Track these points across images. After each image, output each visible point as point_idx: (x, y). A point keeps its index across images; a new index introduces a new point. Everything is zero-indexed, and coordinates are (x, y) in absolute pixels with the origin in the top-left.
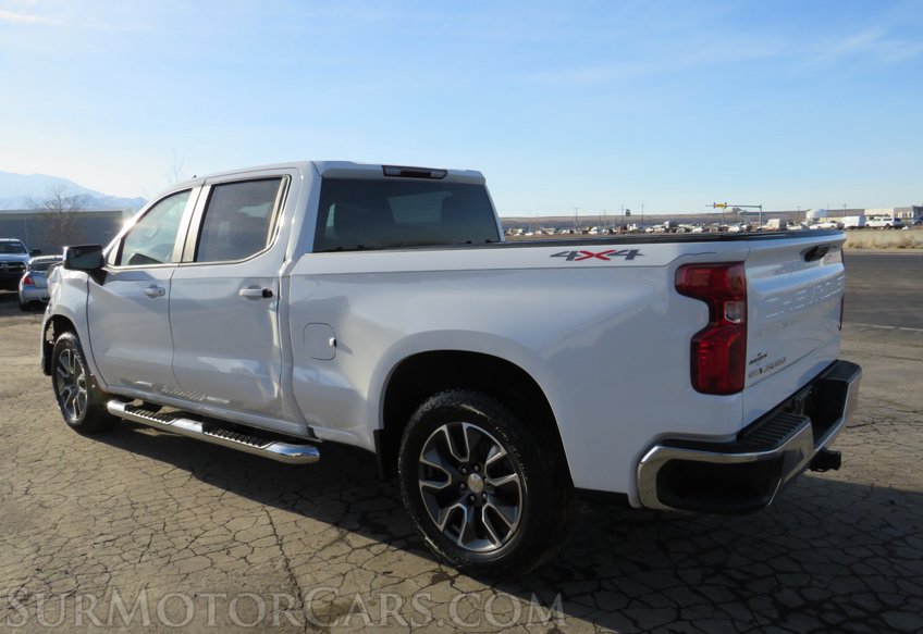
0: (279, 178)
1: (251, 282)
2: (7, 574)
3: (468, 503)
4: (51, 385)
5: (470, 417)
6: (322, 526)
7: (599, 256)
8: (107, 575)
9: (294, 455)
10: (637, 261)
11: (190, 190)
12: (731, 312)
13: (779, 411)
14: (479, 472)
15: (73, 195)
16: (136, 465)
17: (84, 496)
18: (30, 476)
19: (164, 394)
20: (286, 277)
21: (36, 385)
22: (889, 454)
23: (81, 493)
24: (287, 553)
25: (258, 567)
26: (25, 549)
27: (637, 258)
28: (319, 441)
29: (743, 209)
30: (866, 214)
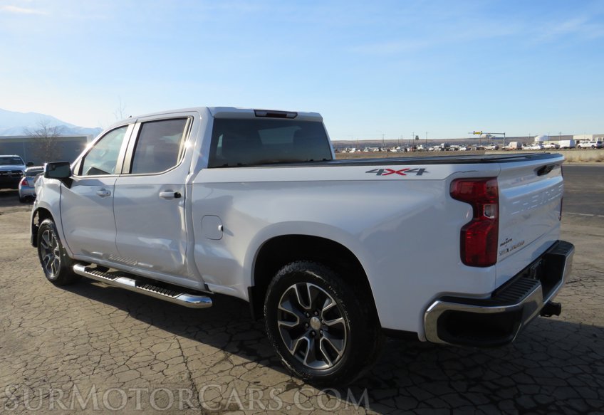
0: (186, 118)
1: (167, 188)
2: (5, 382)
3: (311, 336)
4: (37, 253)
5: (312, 280)
6: (214, 350)
7: (398, 172)
8: (71, 383)
9: (195, 302)
10: (424, 176)
11: (127, 126)
12: (489, 212)
13: (519, 276)
14: (318, 316)
15: (54, 126)
16: (92, 307)
17: (57, 329)
18: (22, 314)
19: (110, 260)
20: (190, 184)
21: (28, 252)
22: (592, 302)
23: (56, 326)
24: (190, 369)
25: (171, 378)
26: (18, 365)
27: (424, 174)
28: (212, 293)
29: (493, 135)
30: (574, 138)
